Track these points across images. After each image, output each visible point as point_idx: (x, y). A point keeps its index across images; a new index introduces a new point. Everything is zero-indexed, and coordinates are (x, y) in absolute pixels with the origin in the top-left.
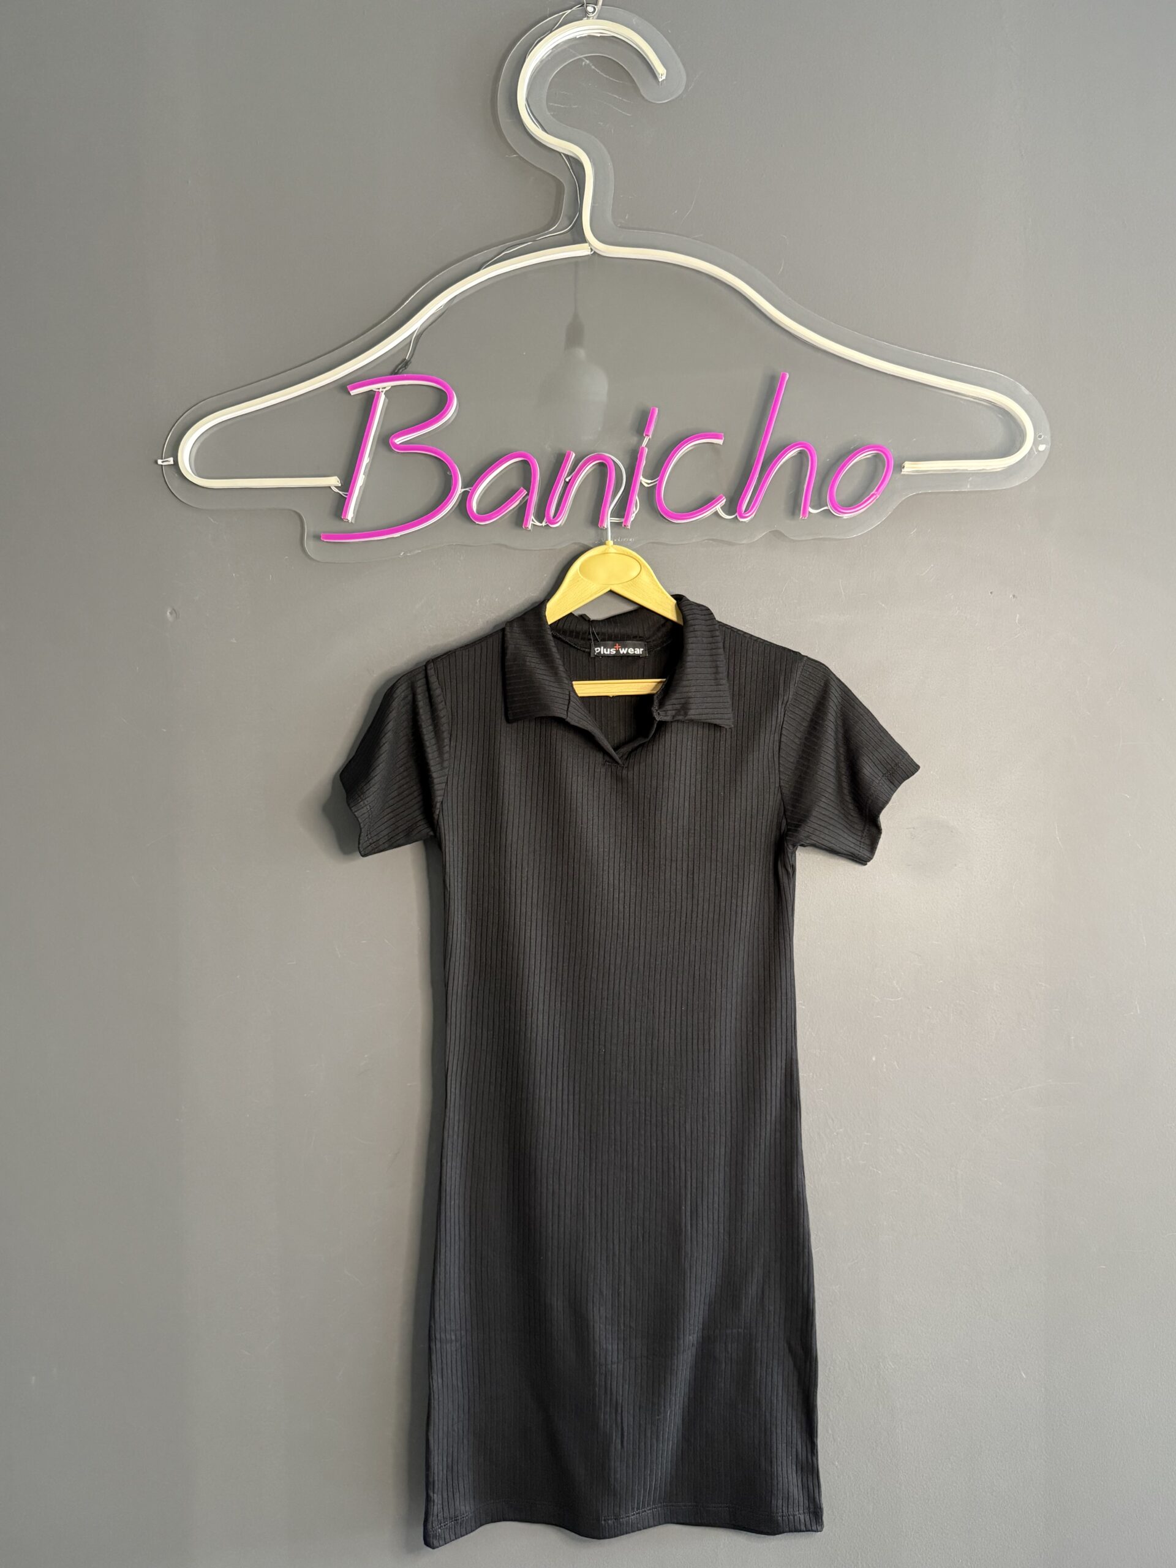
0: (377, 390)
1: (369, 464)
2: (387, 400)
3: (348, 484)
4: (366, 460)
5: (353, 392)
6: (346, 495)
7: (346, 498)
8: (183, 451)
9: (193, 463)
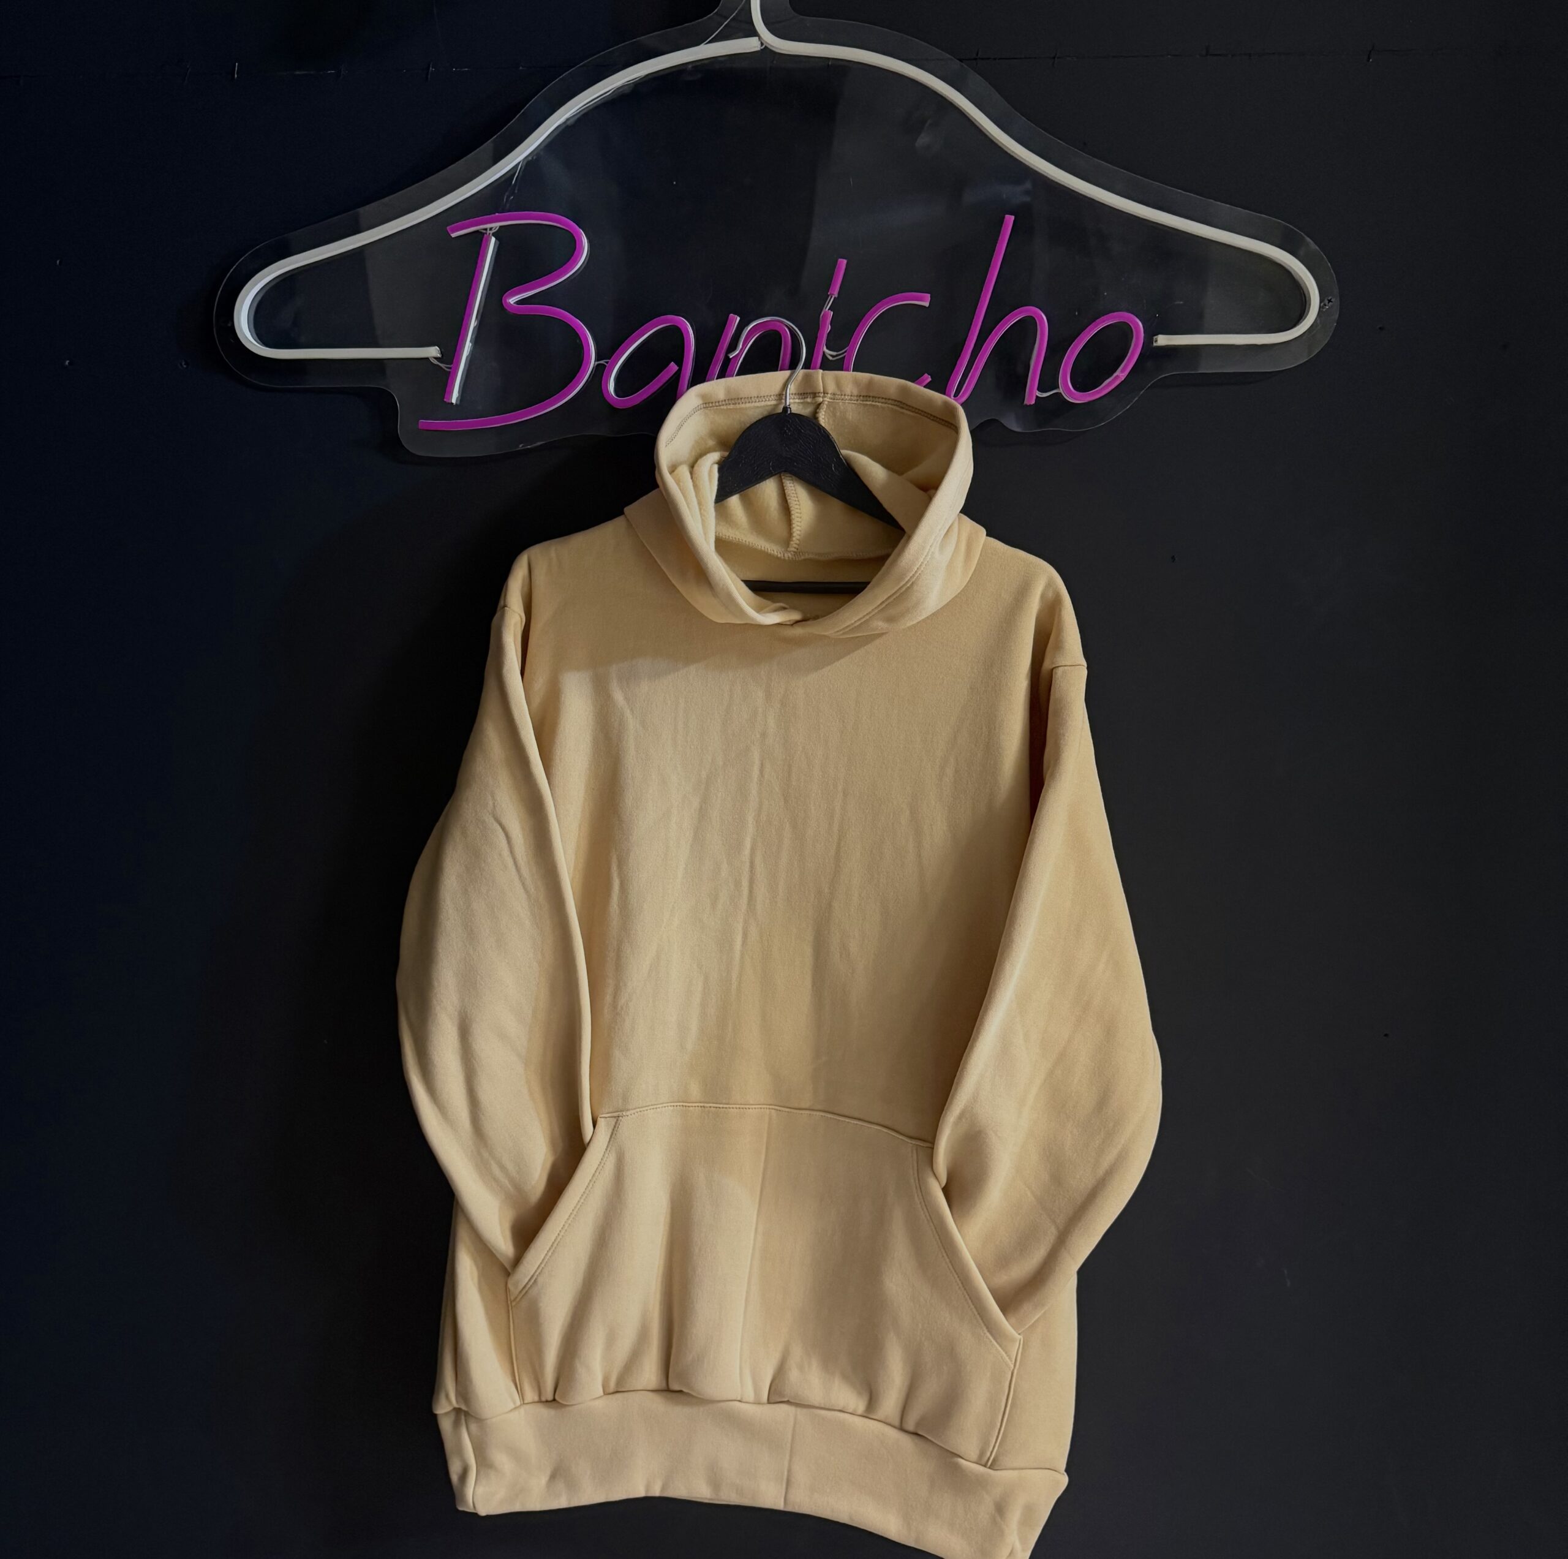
0: (484, 231)
1: (476, 329)
2: (498, 242)
3: (450, 355)
4: (473, 323)
5: (454, 235)
6: (450, 368)
7: (450, 372)
8: (239, 314)
9: (253, 330)
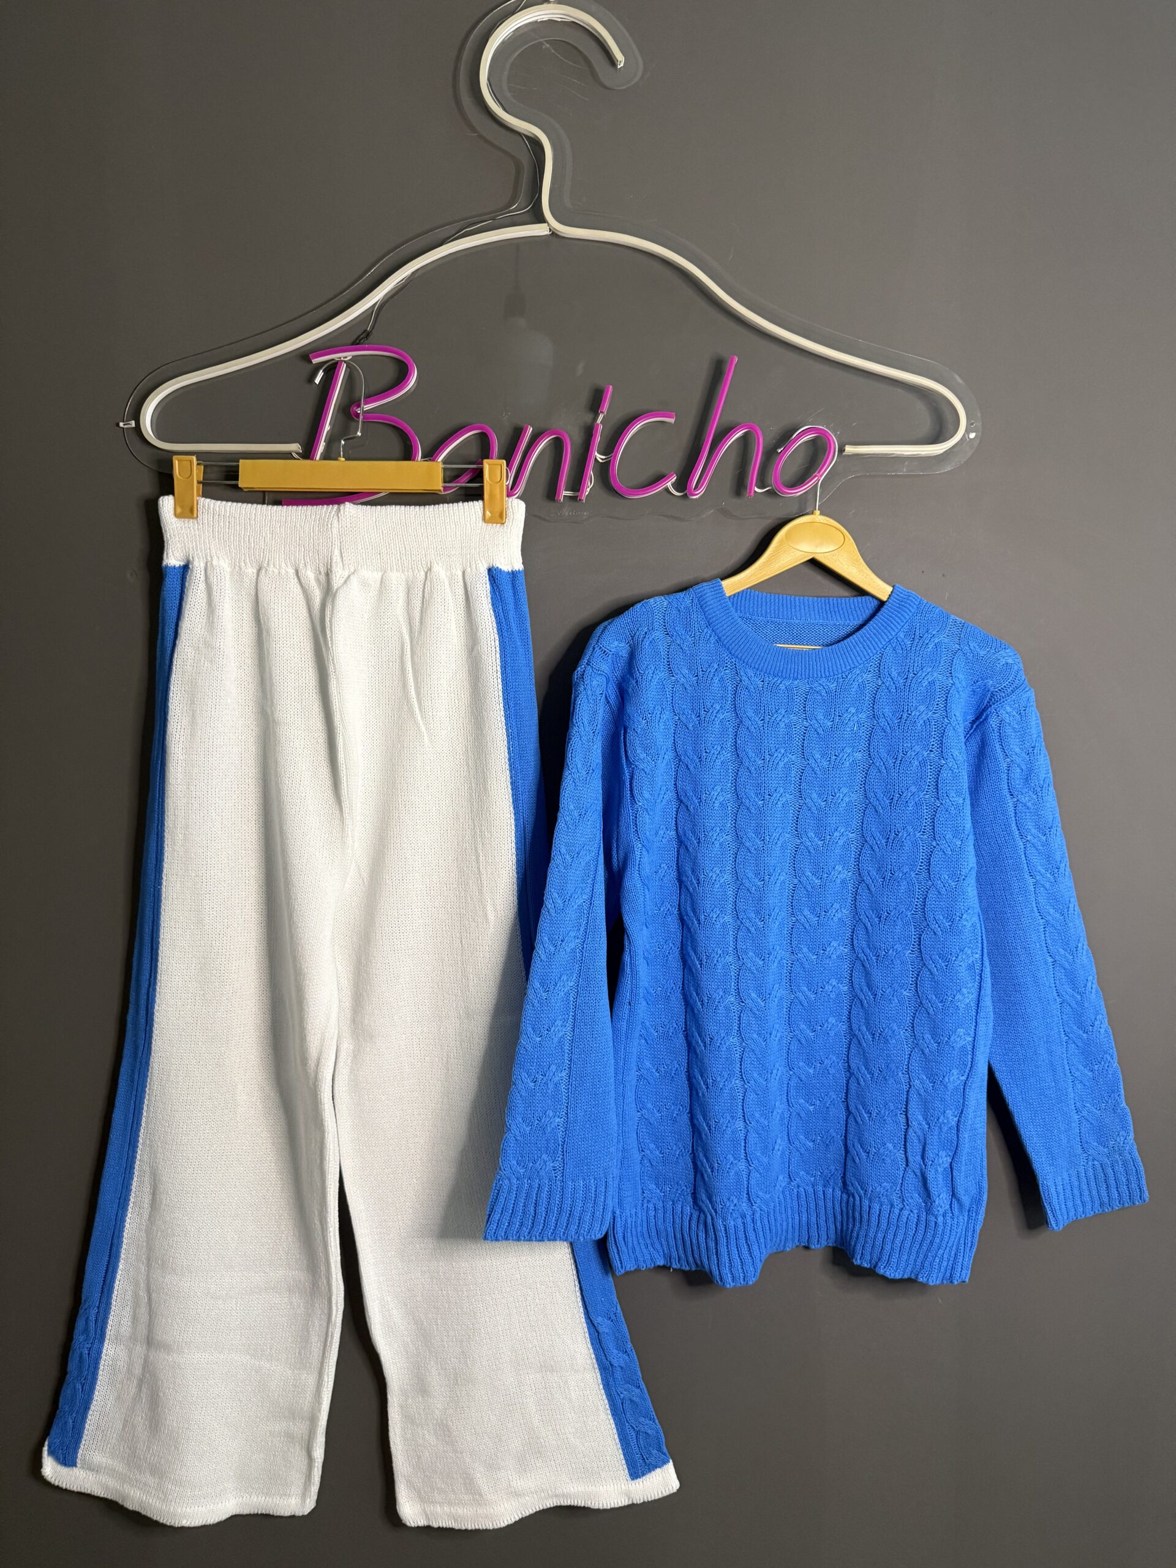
0: (339, 360)
1: (330, 432)
2: (349, 370)
3: (309, 450)
4: (327, 428)
5: (315, 361)
8: (145, 415)
9: (154, 426)
